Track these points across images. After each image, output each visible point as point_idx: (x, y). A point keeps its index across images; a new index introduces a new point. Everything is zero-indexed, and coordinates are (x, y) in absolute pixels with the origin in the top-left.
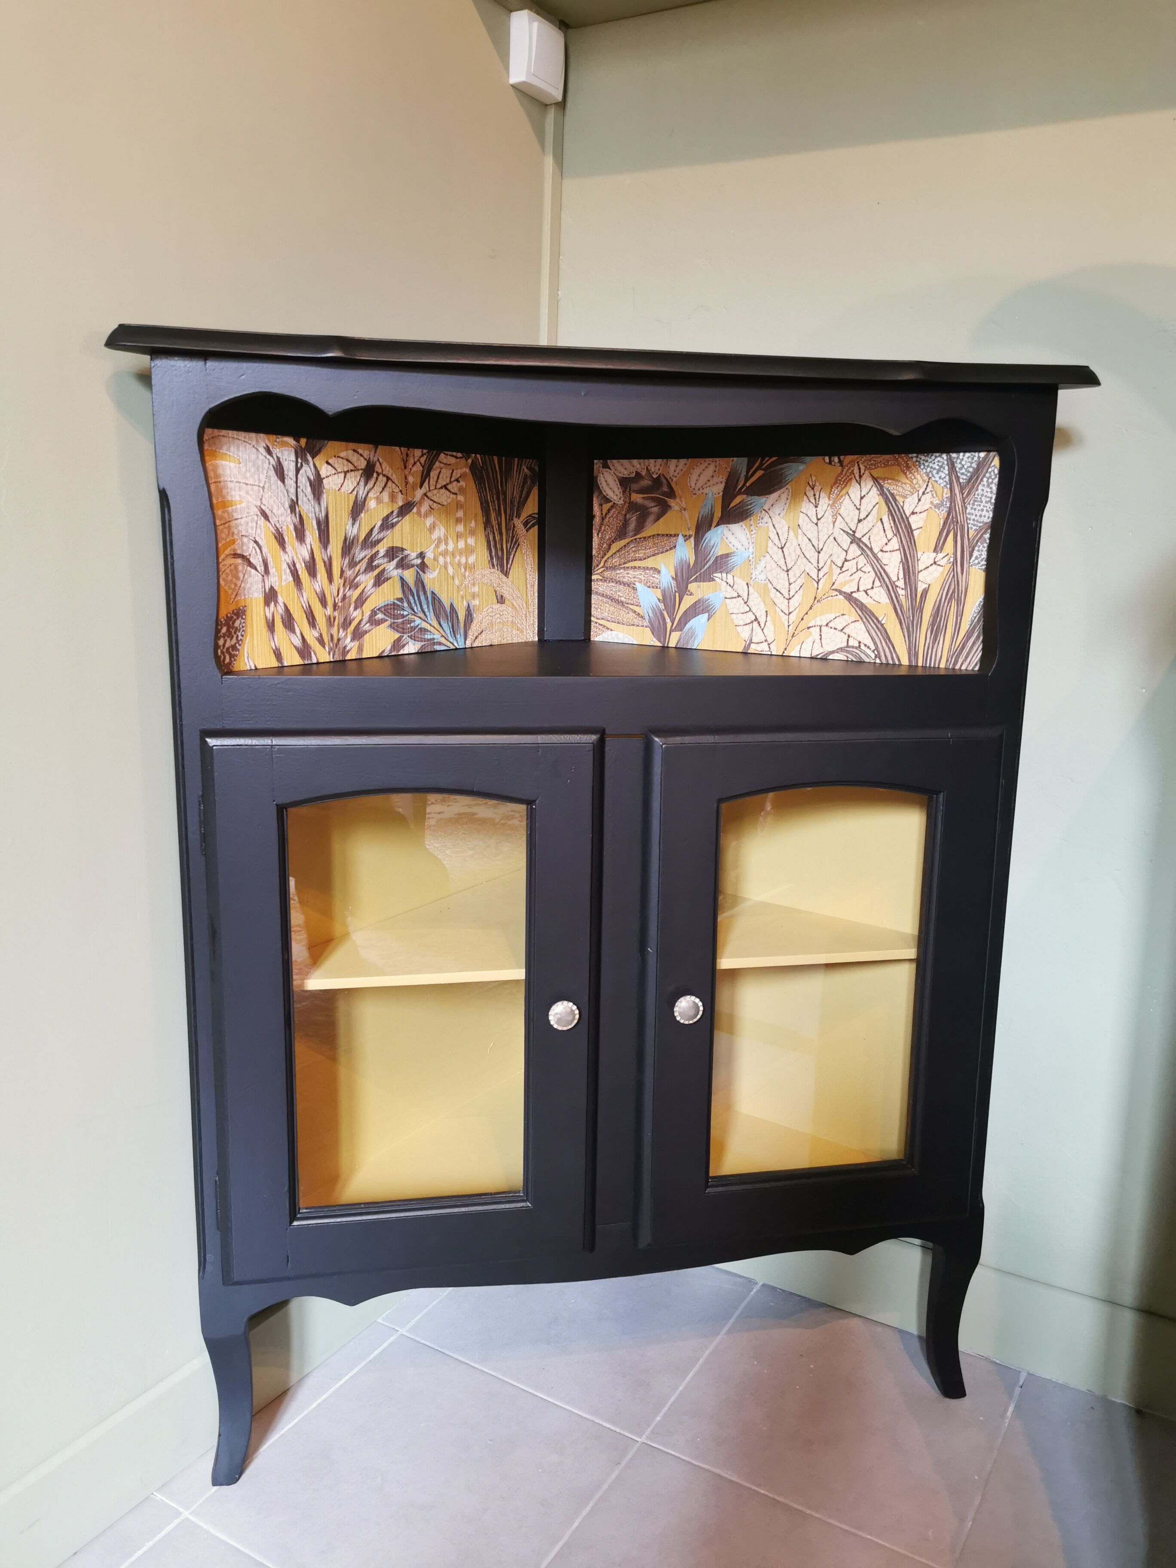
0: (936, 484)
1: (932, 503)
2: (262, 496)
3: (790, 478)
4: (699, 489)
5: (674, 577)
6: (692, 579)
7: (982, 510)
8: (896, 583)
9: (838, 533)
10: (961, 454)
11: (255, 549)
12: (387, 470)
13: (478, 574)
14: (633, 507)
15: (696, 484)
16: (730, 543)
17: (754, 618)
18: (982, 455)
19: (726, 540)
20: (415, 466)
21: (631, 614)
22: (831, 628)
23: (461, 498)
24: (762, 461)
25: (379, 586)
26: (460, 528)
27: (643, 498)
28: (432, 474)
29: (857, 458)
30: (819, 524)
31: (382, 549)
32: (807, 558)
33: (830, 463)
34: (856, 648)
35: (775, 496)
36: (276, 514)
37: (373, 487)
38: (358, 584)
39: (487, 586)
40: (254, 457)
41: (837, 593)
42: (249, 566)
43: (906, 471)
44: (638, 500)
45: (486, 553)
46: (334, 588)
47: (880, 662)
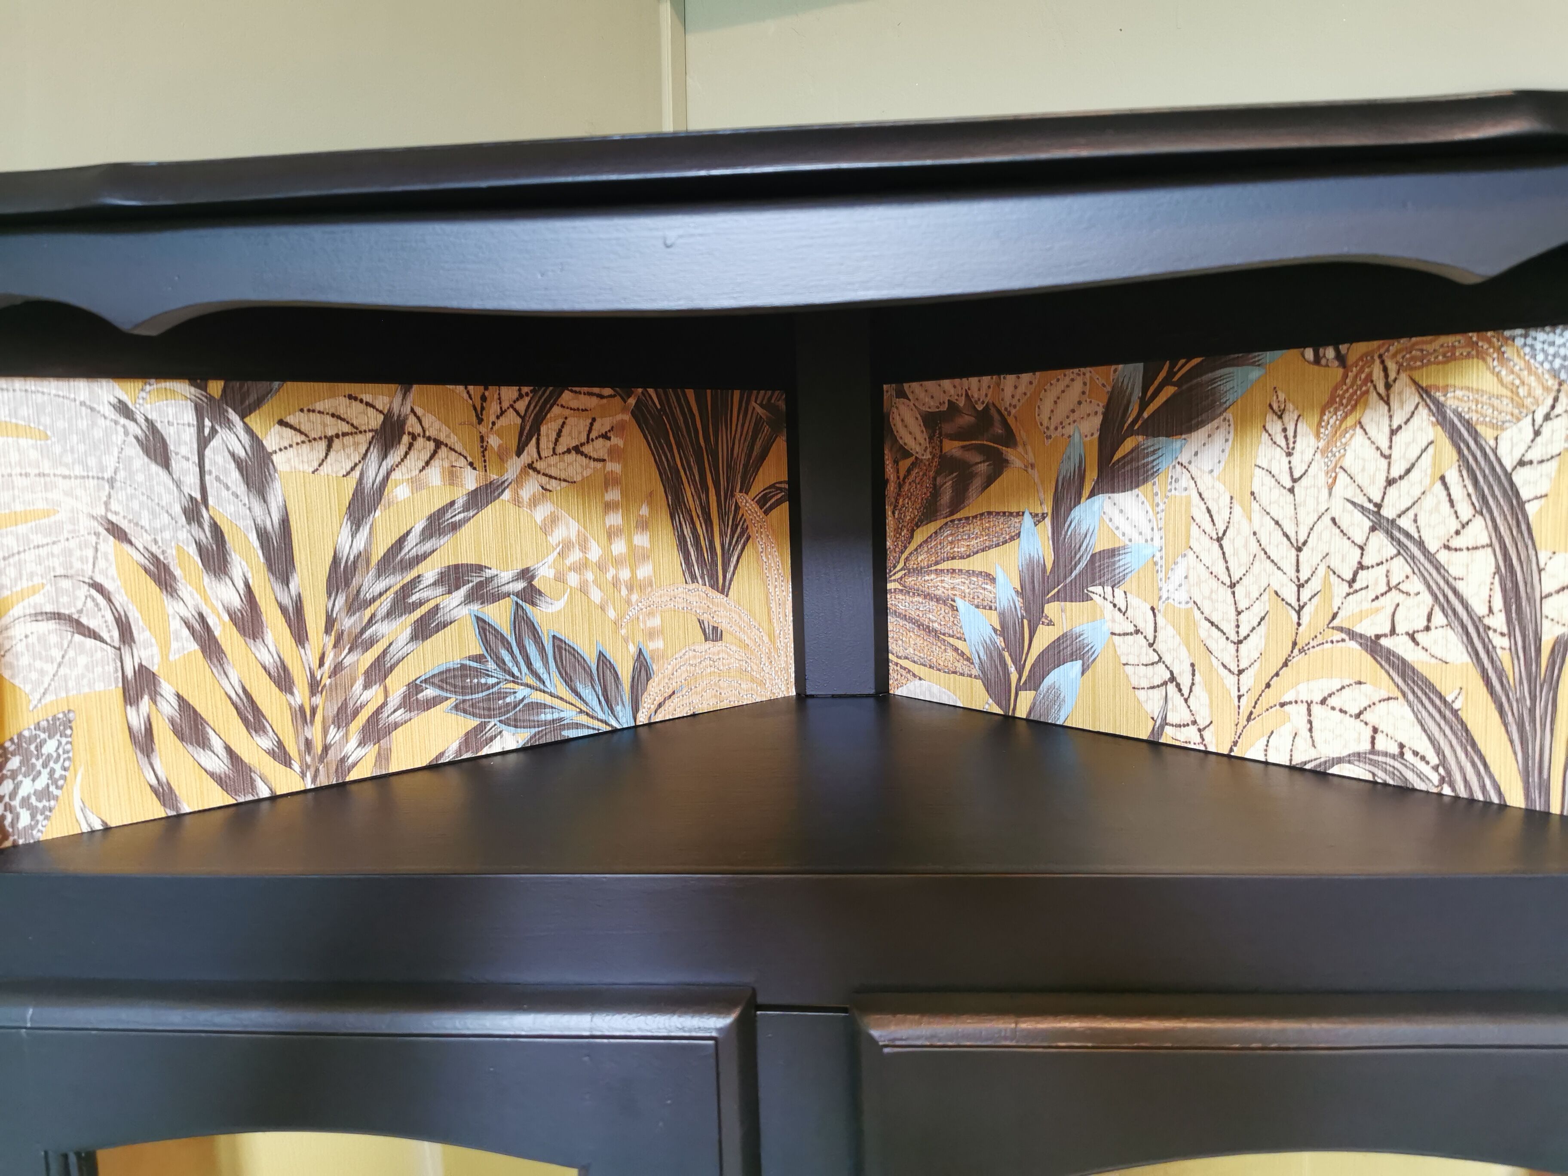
2: (109, 496)
3: (1231, 397)
4: (1056, 429)
5: (1020, 590)
6: (1050, 595)
8: (1486, 621)
9: (1339, 509)
11: (94, 600)
12: (434, 426)
13: (659, 595)
14: (947, 464)
15: (1050, 418)
16: (1117, 528)
17: (1168, 676)
19: (1110, 524)
20: (502, 419)
21: (950, 653)
22: (1333, 708)
23: (614, 467)
24: (1172, 367)
25: (425, 638)
26: (615, 519)
27: (963, 447)
28: (543, 429)
29: (1379, 347)
30: (1296, 490)
31: (429, 571)
32: (1273, 561)
33: (1317, 361)
34: (1393, 757)
35: (1201, 434)
36: (148, 528)
37: (402, 460)
38: (372, 643)
39: (681, 615)
40: (83, 424)
41: (1344, 636)
42: (79, 633)
43: (1497, 369)
44: (954, 451)
45: (676, 558)
46: (311, 654)
47: (1453, 794)
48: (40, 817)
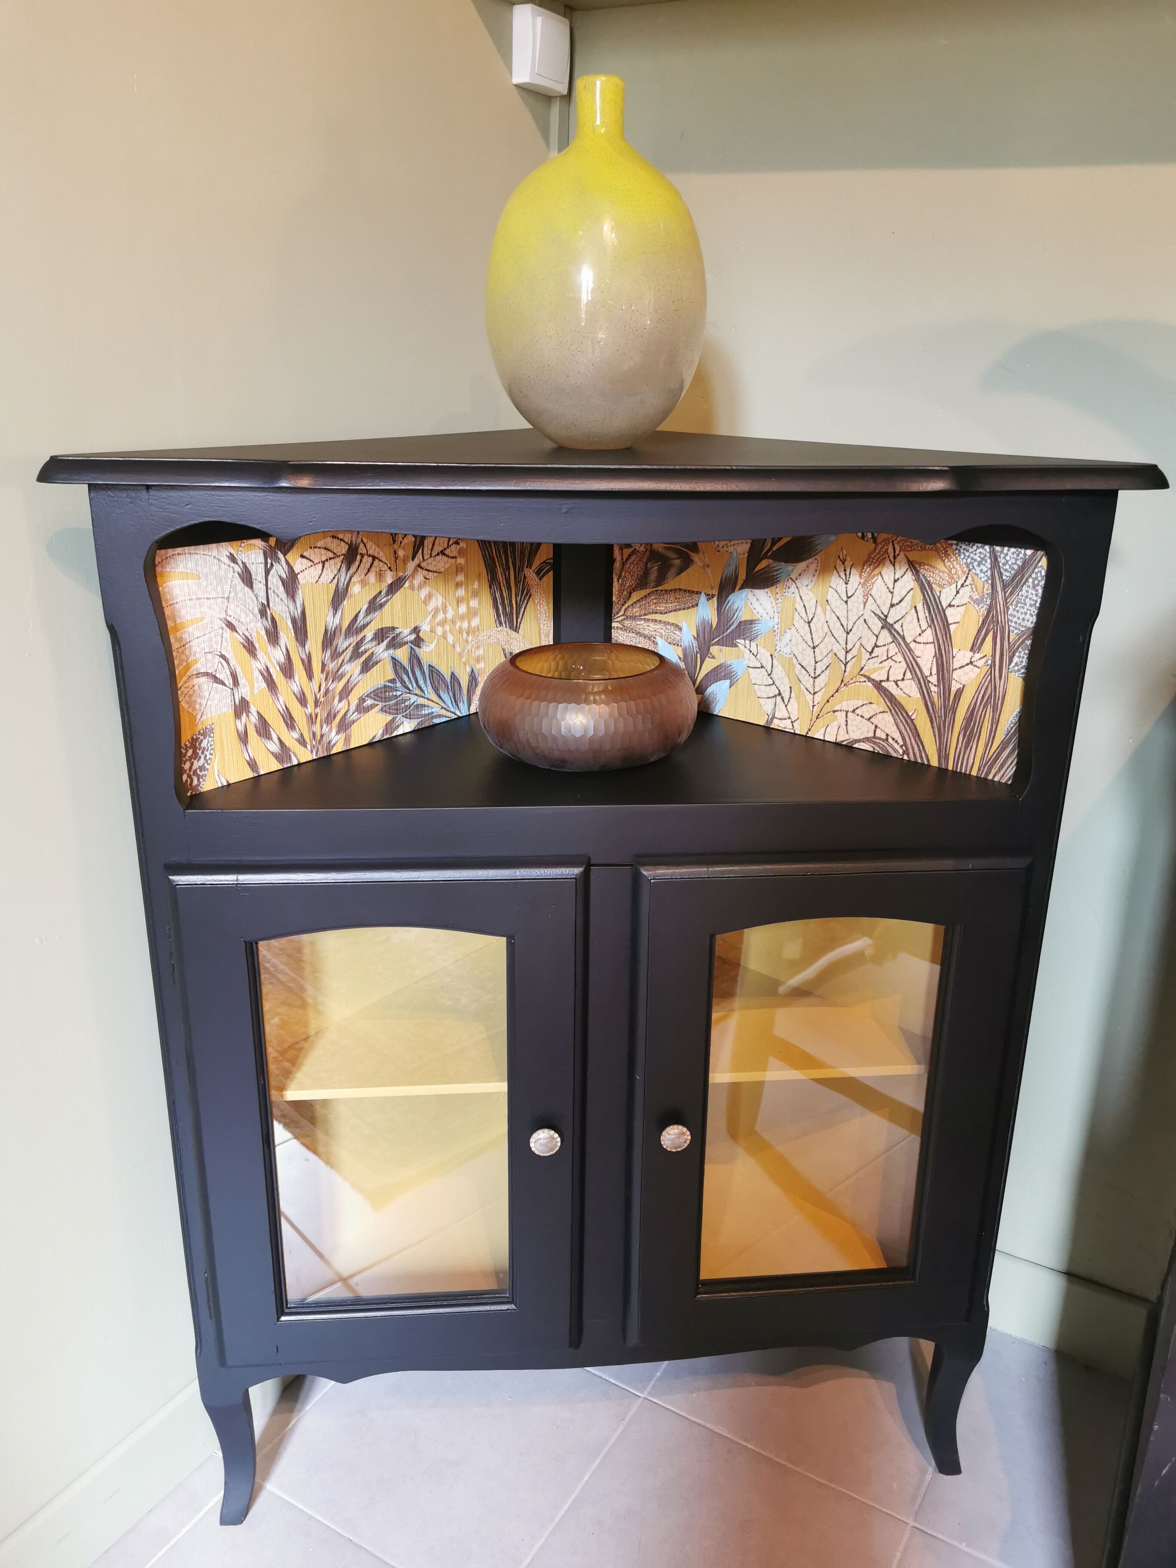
0: (976, 576)
1: (971, 597)
2: (227, 607)
3: (821, 548)
4: (723, 547)
5: (696, 637)
6: (714, 641)
7: (1026, 614)
8: (929, 678)
9: (868, 615)
10: (1006, 548)
11: (222, 664)
12: (373, 549)
13: (483, 636)
14: (654, 556)
16: (755, 609)
17: (778, 692)
18: (1029, 552)
19: (750, 606)
20: (405, 539)
22: (858, 715)
23: (461, 561)
25: (367, 672)
26: (461, 592)
27: (665, 548)
28: (426, 543)
29: (893, 538)
30: (848, 602)
31: (369, 633)
32: (835, 637)
33: (863, 537)
34: (883, 740)
35: (802, 565)
36: (244, 622)
37: (357, 570)
38: (342, 676)
39: (494, 646)
40: (215, 568)
41: (866, 679)
42: (216, 682)
43: (944, 558)
44: (660, 549)
45: (492, 613)
46: (315, 685)
47: (908, 759)
48: (201, 780)
